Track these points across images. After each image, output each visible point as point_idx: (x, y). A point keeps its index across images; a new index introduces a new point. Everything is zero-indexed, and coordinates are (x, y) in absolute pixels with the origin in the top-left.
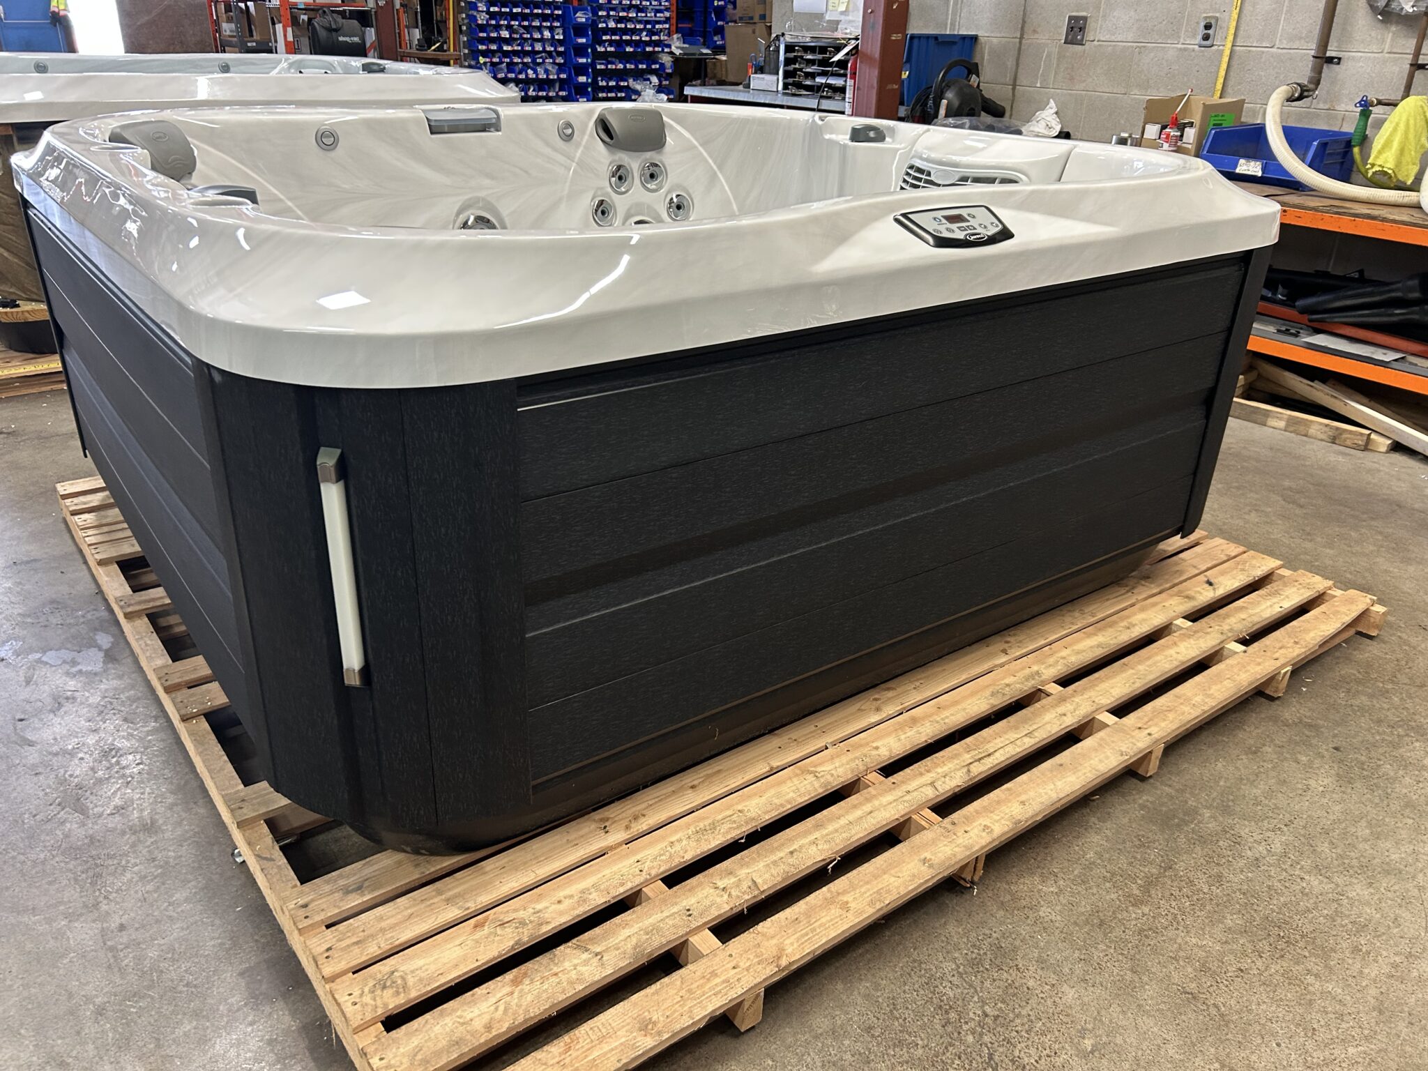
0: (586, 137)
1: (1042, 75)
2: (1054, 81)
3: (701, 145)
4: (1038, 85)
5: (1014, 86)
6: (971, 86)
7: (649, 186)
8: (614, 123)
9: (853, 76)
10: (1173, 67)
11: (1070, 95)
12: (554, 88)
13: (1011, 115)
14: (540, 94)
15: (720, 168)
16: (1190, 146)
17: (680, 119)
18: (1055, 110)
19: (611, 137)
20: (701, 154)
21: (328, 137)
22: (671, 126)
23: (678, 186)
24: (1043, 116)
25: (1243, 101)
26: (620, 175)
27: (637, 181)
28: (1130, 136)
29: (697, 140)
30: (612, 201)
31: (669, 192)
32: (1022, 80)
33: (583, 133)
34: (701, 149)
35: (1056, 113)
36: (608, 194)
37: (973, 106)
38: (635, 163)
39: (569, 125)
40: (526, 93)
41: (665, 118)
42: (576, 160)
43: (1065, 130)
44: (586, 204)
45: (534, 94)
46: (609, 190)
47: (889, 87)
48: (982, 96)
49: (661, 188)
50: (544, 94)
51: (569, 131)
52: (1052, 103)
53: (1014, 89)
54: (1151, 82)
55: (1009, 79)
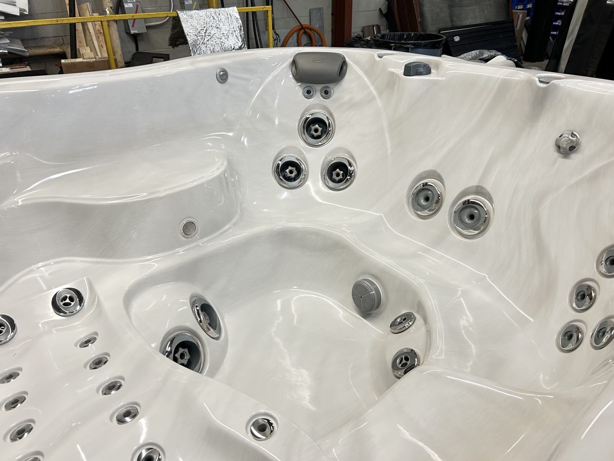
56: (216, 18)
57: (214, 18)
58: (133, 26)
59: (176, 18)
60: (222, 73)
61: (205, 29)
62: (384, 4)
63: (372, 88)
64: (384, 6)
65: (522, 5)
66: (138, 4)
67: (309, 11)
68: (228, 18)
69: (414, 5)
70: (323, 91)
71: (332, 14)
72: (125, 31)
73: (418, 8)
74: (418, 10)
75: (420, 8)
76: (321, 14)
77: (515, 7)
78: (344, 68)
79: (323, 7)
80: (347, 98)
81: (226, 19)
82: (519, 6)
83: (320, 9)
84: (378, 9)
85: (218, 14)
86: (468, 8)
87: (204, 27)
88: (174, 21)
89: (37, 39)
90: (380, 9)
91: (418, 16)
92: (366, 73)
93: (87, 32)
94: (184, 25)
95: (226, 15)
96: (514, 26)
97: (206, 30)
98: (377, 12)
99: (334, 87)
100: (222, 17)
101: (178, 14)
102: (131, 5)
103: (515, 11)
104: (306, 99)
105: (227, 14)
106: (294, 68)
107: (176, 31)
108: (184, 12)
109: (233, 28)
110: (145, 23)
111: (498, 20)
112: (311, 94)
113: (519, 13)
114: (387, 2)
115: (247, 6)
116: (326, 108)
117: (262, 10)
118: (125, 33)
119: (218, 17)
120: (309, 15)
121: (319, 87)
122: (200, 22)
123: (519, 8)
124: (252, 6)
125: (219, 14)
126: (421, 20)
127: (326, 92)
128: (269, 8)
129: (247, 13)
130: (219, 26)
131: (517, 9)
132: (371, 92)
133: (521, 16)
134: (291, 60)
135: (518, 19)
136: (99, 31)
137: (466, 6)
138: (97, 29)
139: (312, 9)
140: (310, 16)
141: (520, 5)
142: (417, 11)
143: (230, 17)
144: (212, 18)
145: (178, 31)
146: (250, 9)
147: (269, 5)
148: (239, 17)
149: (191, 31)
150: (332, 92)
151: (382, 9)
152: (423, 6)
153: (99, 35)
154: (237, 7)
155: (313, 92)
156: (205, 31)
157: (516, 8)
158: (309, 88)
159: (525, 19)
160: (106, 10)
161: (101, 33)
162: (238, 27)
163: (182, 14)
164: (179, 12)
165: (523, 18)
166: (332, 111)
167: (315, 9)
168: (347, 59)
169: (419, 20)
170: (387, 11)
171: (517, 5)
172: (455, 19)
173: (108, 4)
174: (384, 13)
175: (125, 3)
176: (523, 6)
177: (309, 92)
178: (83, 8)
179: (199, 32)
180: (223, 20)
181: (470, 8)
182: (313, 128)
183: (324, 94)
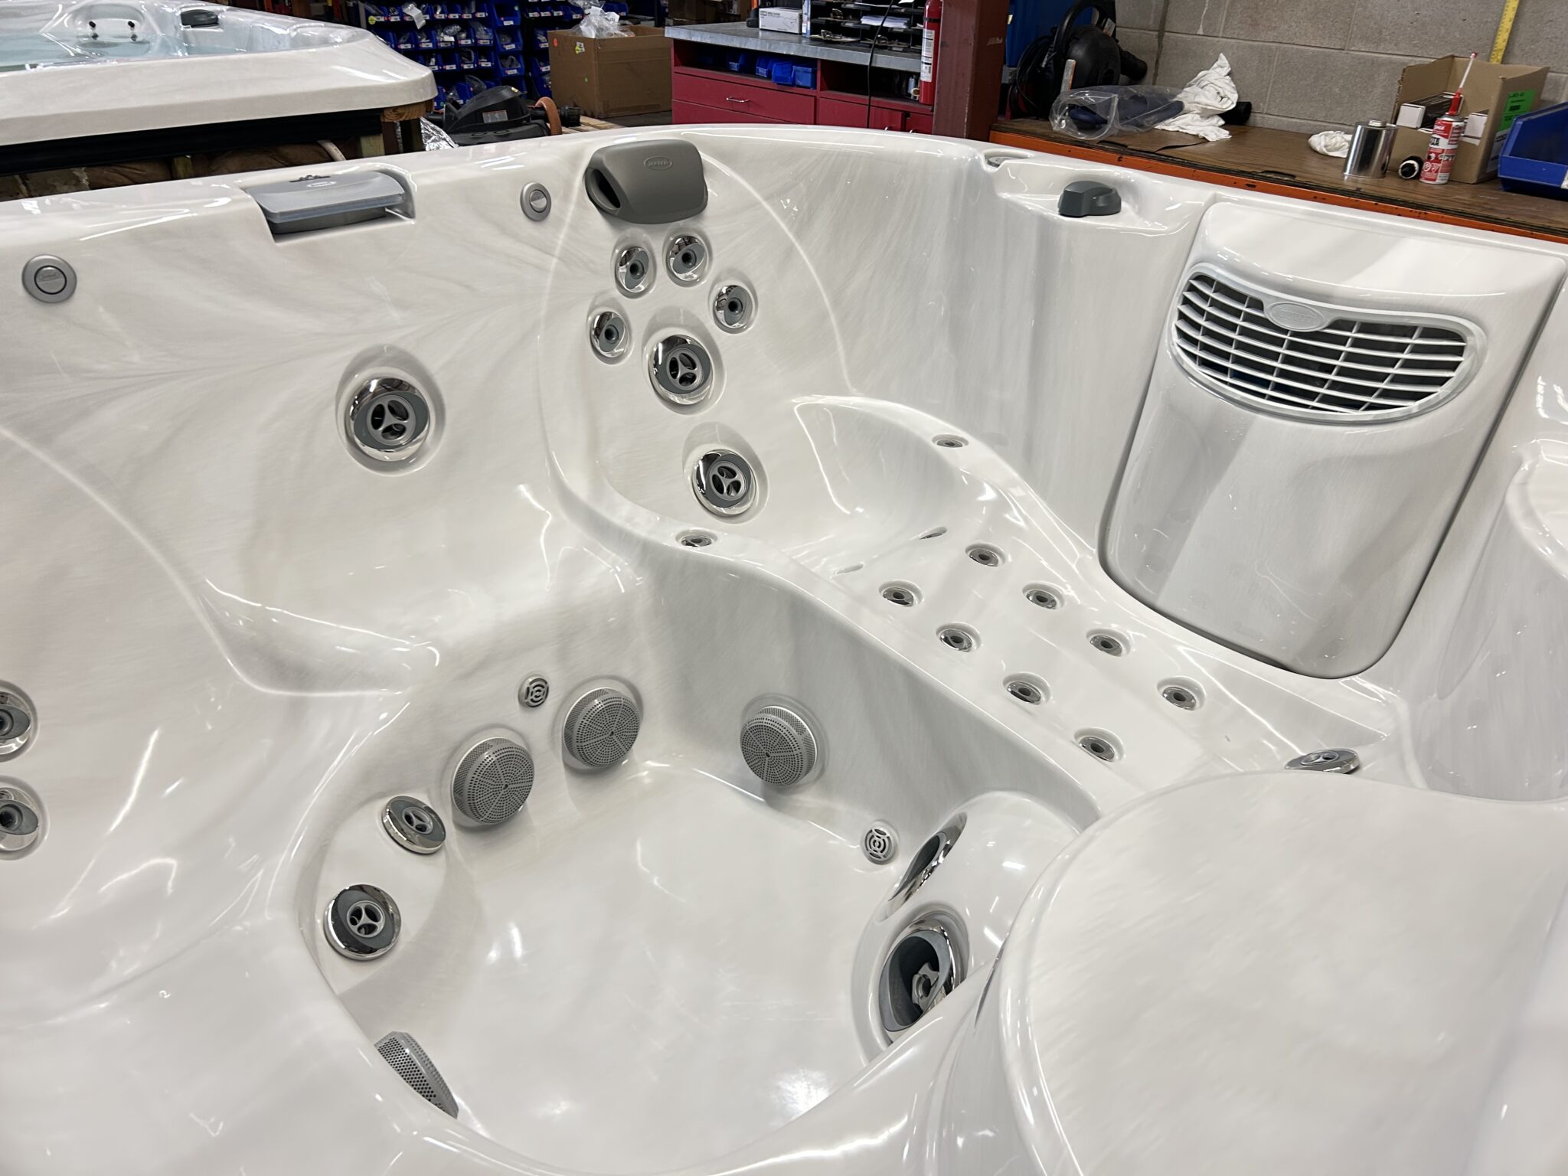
0: (572, 207)
1: (1207, 17)
2: (1225, 28)
3: (767, 199)
4: (1200, 32)
5: (1161, 32)
6: (1106, 36)
7: (681, 276)
8: (620, 176)
9: (934, 23)
10: (1423, 12)
11: (1251, 47)
12: (470, 8)
13: (1156, 75)
14: (451, 16)
15: (798, 235)
16: (1477, 142)
17: (728, 156)
18: (1227, 69)
19: (615, 202)
20: (767, 213)
21: (50, 276)
22: (715, 170)
23: (731, 272)
24: (1212, 79)
25: (1546, 71)
26: (634, 265)
27: (662, 270)
28: (1384, 127)
29: (759, 191)
30: (621, 310)
31: (717, 280)
32: (1173, 23)
33: (566, 198)
34: (765, 204)
35: (1229, 74)
36: (613, 302)
37: (1110, 67)
38: (656, 241)
39: (540, 191)
40: (432, 17)
41: (704, 156)
42: (557, 252)
43: (1243, 100)
44: (581, 322)
45: (443, 16)
46: (617, 293)
47: (992, 41)
48: (1121, 51)
49: (701, 278)
50: (457, 16)
51: (541, 203)
52: (1223, 60)
53: (1160, 37)
54: (1385, 33)
55: (1152, 21)
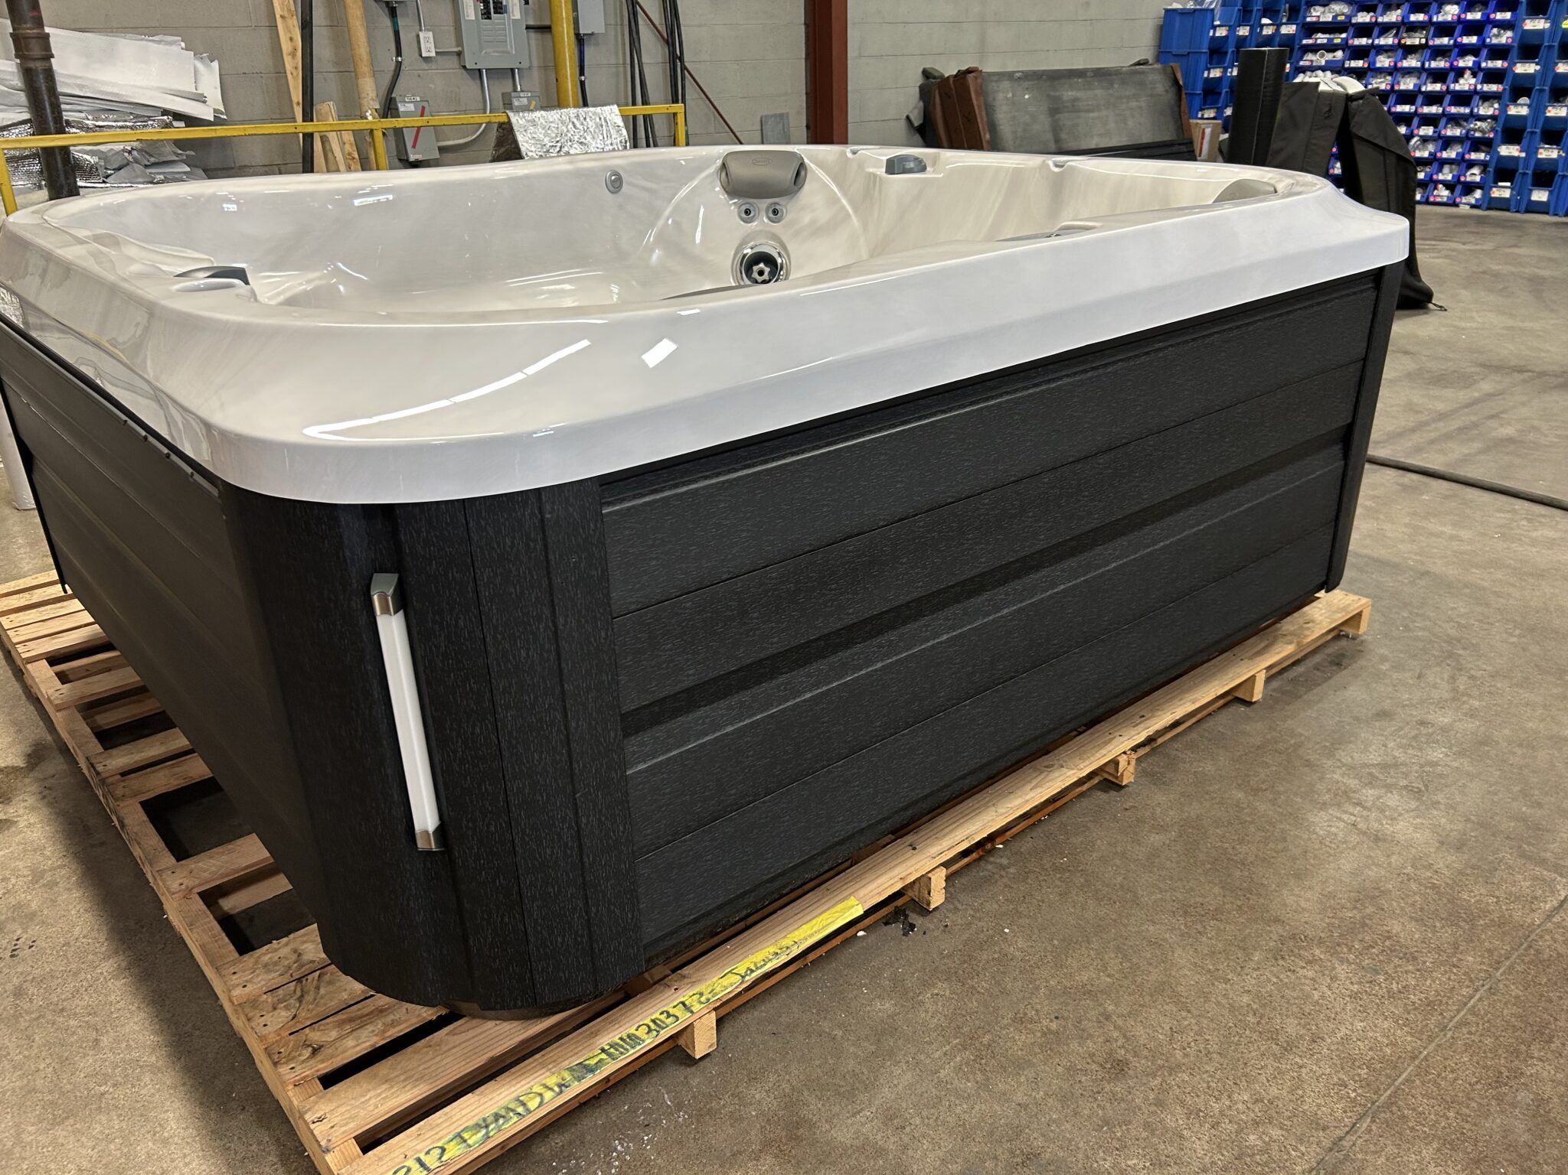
56: (578, 125)
57: (575, 126)
58: (414, 146)
59: (504, 126)
60: (613, 178)
61: (559, 144)
62: (915, 108)
63: (844, 202)
64: (916, 111)
65: (1212, 111)
66: (425, 104)
67: (759, 119)
68: (602, 126)
69: (976, 108)
70: (771, 210)
71: (808, 127)
72: (397, 156)
73: (984, 113)
74: (985, 119)
75: (987, 114)
76: (783, 126)
77: (1197, 114)
78: (803, 173)
79: (788, 113)
80: (807, 219)
81: (597, 127)
82: (1206, 111)
83: (782, 116)
84: (904, 117)
85: (582, 118)
86: (1091, 115)
87: (557, 142)
88: (500, 130)
89: (233, 168)
90: (908, 118)
91: (984, 129)
92: (835, 179)
93: (330, 155)
94: (520, 138)
95: (598, 120)
96: (1193, 151)
97: (561, 147)
98: (903, 123)
99: (788, 203)
100: (590, 123)
101: (509, 118)
102: (411, 107)
103: (1195, 121)
104: (742, 223)
105: (600, 119)
106: (724, 174)
107: (503, 150)
108: (521, 114)
109: (611, 144)
110: (438, 141)
111: (1158, 139)
112: (751, 215)
113: (1203, 126)
114: (921, 104)
115: (634, 103)
116: (775, 237)
117: (666, 111)
118: (397, 160)
119: (582, 124)
120: (759, 128)
121: (764, 204)
122: (549, 132)
123: (1206, 116)
124: (643, 104)
125: (585, 119)
126: (991, 136)
127: (775, 212)
128: (678, 107)
129: (635, 118)
130: (584, 140)
131: (1202, 118)
132: (843, 208)
133: (1208, 131)
134: (719, 163)
135: (1203, 138)
136: (350, 154)
137: (1088, 111)
138: (347, 152)
139: (766, 116)
140: (762, 130)
141: (1208, 109)
142: (982, 120)
143: (604, 123)
144: (571, 125)
145: (506, 150)
146: (640, 110)
147: (677, 102)
148: (622, 124)
149: (533, 149)
150: (785, 211)
151: (912, 117)
152: (994, 110)
153: (351, 162)
154: (618, 106)
155: (755, 211)
156: (558, 149)
157: (1200, 116)
158: (747, 206)
159: (1219, 137)
160: (368, 114)
161: (354, 158)
162: (621, 142)
163: (517, 117)
164: (511, 114)
165: (1214, 135)
166: (785, 241)
167: (772, 116)
168: (806, 161)
169: (988, 136)
170: (921, 122)
171: (1202, 110)
172: (1063, 136)
173: (371, 103)
174: (916, 124)
175: (400, 102)
176: (1217, 113)
177: (747, 212)
178: (323, 111)
179: (548, 151)
180: (592, 130)
181: (1095, 114)
182: (755, 268)
183: (771, 215)
